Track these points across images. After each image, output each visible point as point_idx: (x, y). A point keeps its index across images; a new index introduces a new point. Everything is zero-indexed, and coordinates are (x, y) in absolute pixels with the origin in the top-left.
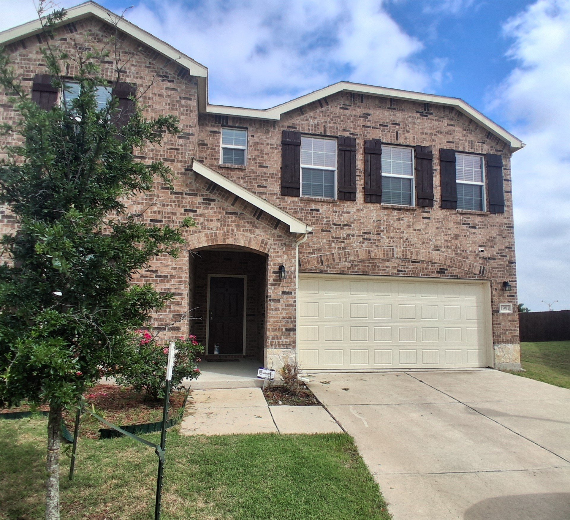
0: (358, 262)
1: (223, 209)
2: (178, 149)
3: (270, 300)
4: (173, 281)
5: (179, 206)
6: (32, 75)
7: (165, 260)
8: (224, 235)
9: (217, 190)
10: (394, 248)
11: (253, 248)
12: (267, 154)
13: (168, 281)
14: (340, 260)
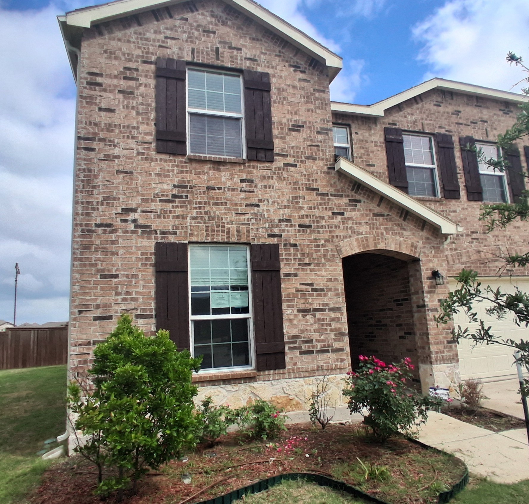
0: (471, 263)
1: (370, 210)
2: (318, 146)
3: (428, 310)
4: (330, 294)
5: (326, 209)
6: (153, 58)
7: (319, 270)
8: (374, 240)
9: (362, 190)
10: (501, 247)
11: (404, 252)
12: (372, 152)
13: (325, 295)
14: (454, 262)
